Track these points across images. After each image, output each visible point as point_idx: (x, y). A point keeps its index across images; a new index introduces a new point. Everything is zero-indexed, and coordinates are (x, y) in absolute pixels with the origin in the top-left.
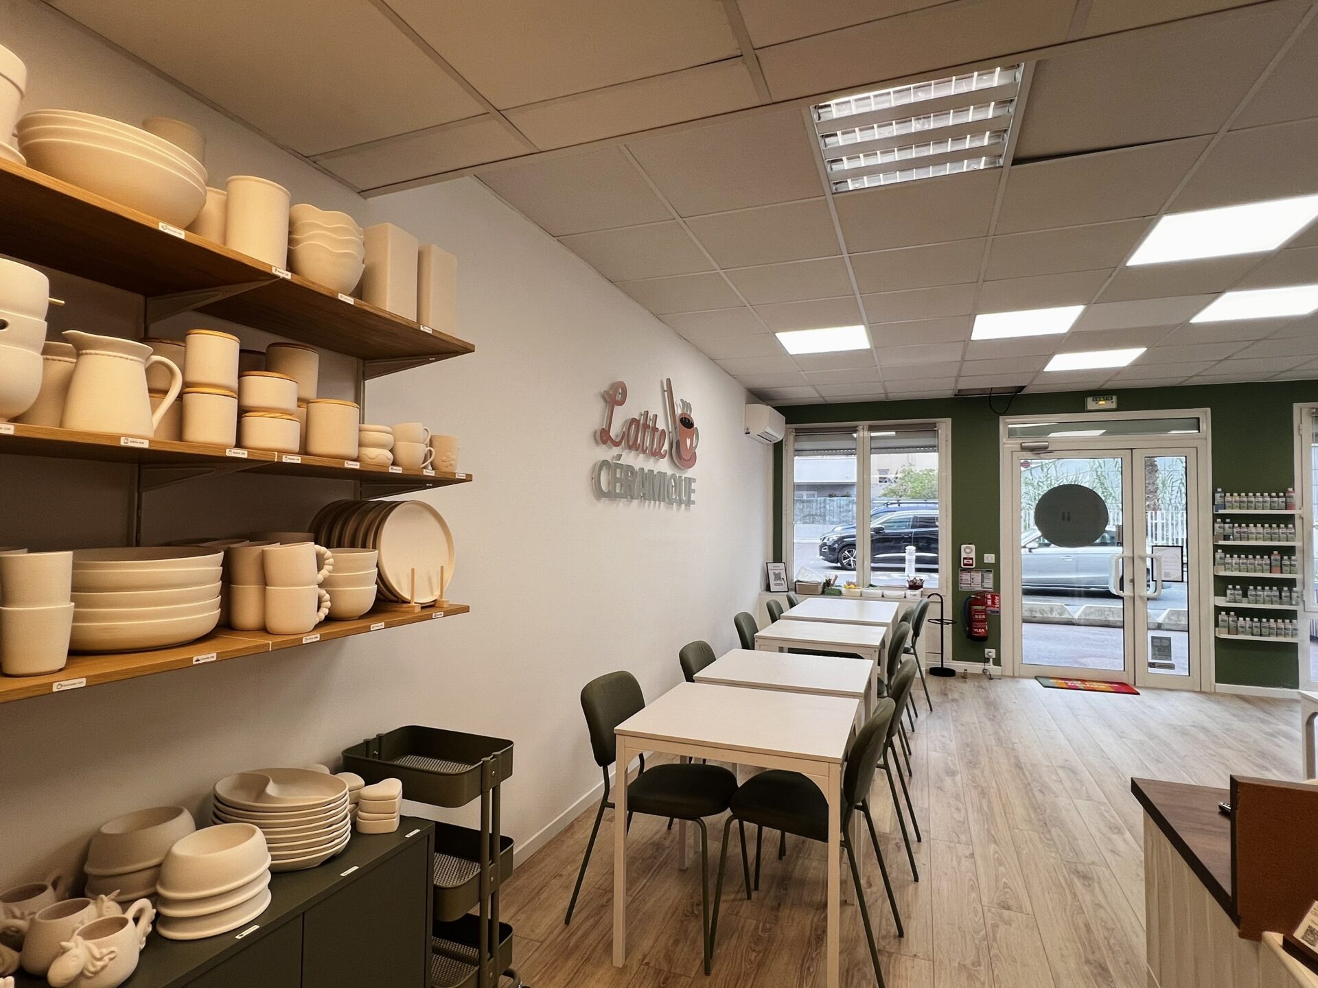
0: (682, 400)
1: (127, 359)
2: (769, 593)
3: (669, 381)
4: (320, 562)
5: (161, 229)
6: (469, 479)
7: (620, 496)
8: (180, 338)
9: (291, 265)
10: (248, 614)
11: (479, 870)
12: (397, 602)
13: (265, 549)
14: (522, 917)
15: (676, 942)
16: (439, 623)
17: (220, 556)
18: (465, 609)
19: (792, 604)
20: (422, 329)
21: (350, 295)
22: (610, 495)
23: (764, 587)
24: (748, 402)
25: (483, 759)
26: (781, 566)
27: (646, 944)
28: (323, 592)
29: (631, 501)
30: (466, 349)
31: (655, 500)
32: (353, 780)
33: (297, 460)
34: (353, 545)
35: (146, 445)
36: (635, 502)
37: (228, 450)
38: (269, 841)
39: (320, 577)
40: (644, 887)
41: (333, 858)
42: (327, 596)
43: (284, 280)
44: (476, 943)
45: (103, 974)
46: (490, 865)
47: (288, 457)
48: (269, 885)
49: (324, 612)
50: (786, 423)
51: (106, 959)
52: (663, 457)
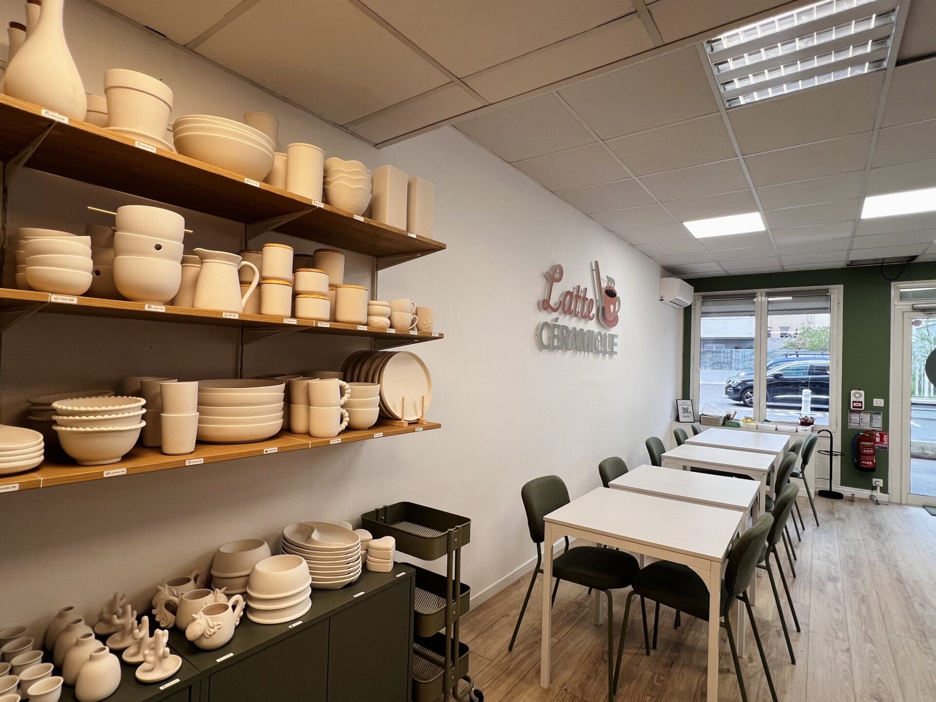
0: (607, 277)
1: (227, 264)
2: (678, 423)
3: (596, 263)
4: (342, 392)
5: (246, 182)
6: (441, 336)
7: (558, 348)
8: (259, 249)
9: (326, 198)
10: (299, 424)
11: (445, 605)
12: (393, 419)
13: (309, 382)
14: (479, 641)
15: (589, 678)
16: (420, 434)
17: (283, 386)
18: (438, 426)
19: (696, 432)
20: (409, 235)
21: (363, 216)
22: (550, 347)
23: (674, 417)
24: (663, 276)
25: (449, 530)
26: (689, 402)
27: (566, 675)
28: (344, 411)
29: (566, 352)
30: (439, 247)
31: (584, 351)
32: (366, 535)
33: (327, 325)
34: (366, 381)
35: (237, 317)
36: (569, 353)
37: (285, 319)
38: (310, 568)
39: (342, 401)
40: (567, 633)
41: (350, 585)
42: (347, 414)
43: (320, 208)
44: (443, 653)
45: (215, 636)
46: (453, 603)
47: (322, 323)
48: (310, 596)
49: (345, 424)
50: (694, 292)
51: (216, 628)
52: (592, 319)
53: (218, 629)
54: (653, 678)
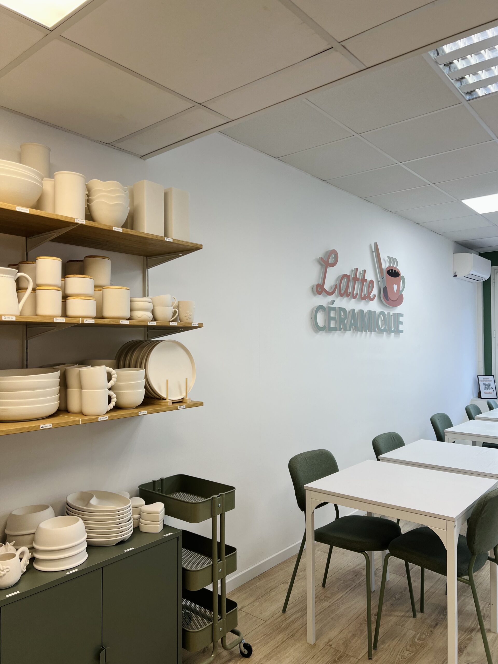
0: (388, 257)
1: (5, 277)
3: (376, 245)
4: (109, 378)
5: (17, 210)
6: (201, 326)
7: (335, 329)
8: (34, 261)
9: (89, 215)
10: (74, 405)
11: (211, 563)
12: (160, 399)
13: (80, 370)
16: (182, 411)
17: (58, 374)
18: (201, 404)
20: (166, 240)
21: (123, 227)
22: (327, 329)
24: (456, 252)
25: (213, 496)
26: (491, 378)
28: (111, 393)
29: (345, 332)
31: (366, 331)
32: (141, 501)
33: (92, 321)
34: (136, 367)
35: (14, 319)
36: (348, 333)
37: (55, 319)
38: (86, 528)
39: (110, 385)
41: (122, 543)
42: (114, 395)
43: (82, 225)
44: (210, 608)
46: (218, 562)
47: (87, 320)
48: (86, 548)
49: (113, 404)
52: (372, 299)
53: (7, 572)
54: (415, 636)
